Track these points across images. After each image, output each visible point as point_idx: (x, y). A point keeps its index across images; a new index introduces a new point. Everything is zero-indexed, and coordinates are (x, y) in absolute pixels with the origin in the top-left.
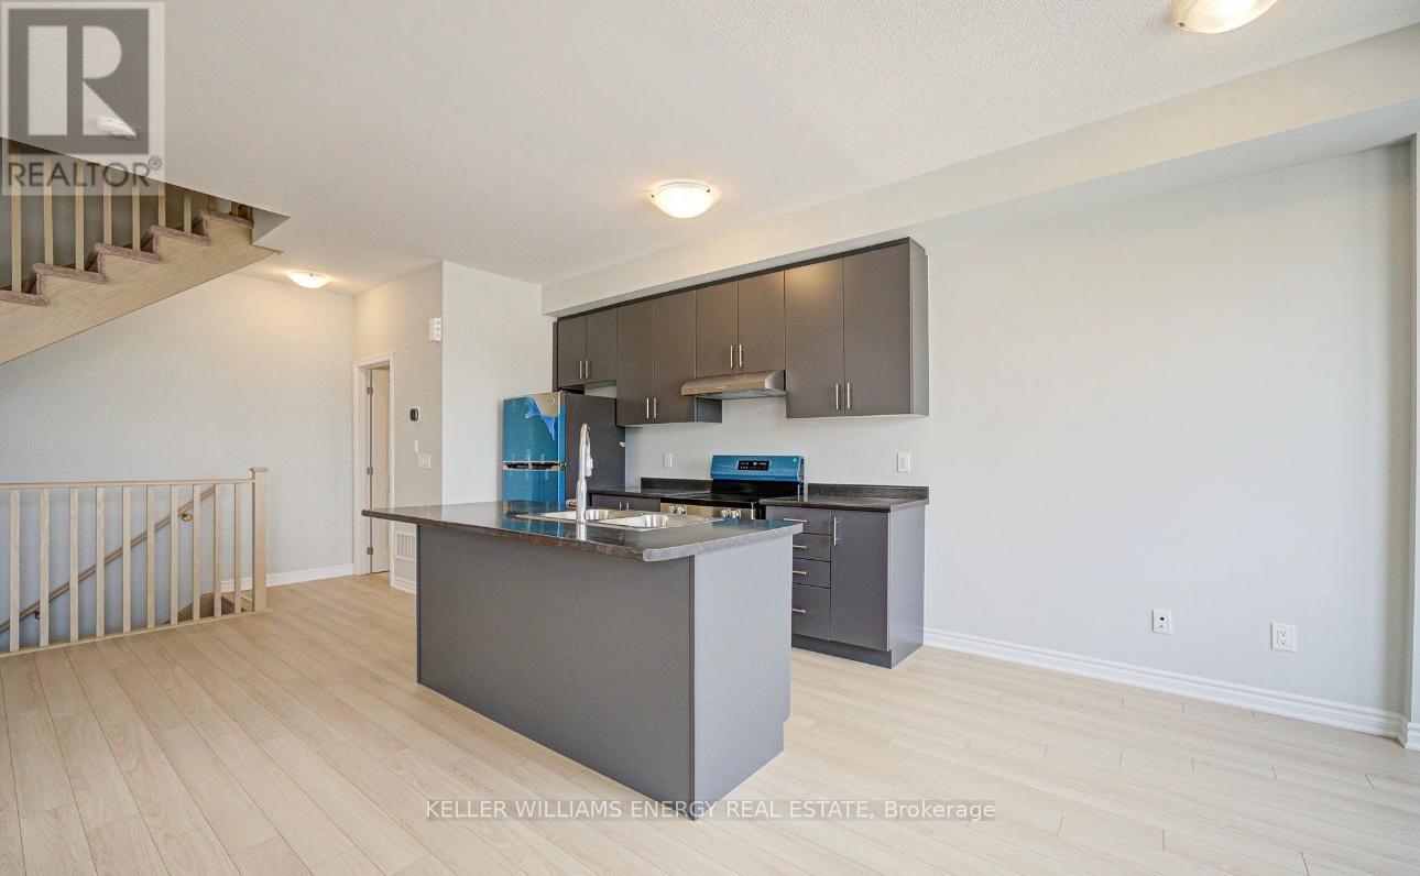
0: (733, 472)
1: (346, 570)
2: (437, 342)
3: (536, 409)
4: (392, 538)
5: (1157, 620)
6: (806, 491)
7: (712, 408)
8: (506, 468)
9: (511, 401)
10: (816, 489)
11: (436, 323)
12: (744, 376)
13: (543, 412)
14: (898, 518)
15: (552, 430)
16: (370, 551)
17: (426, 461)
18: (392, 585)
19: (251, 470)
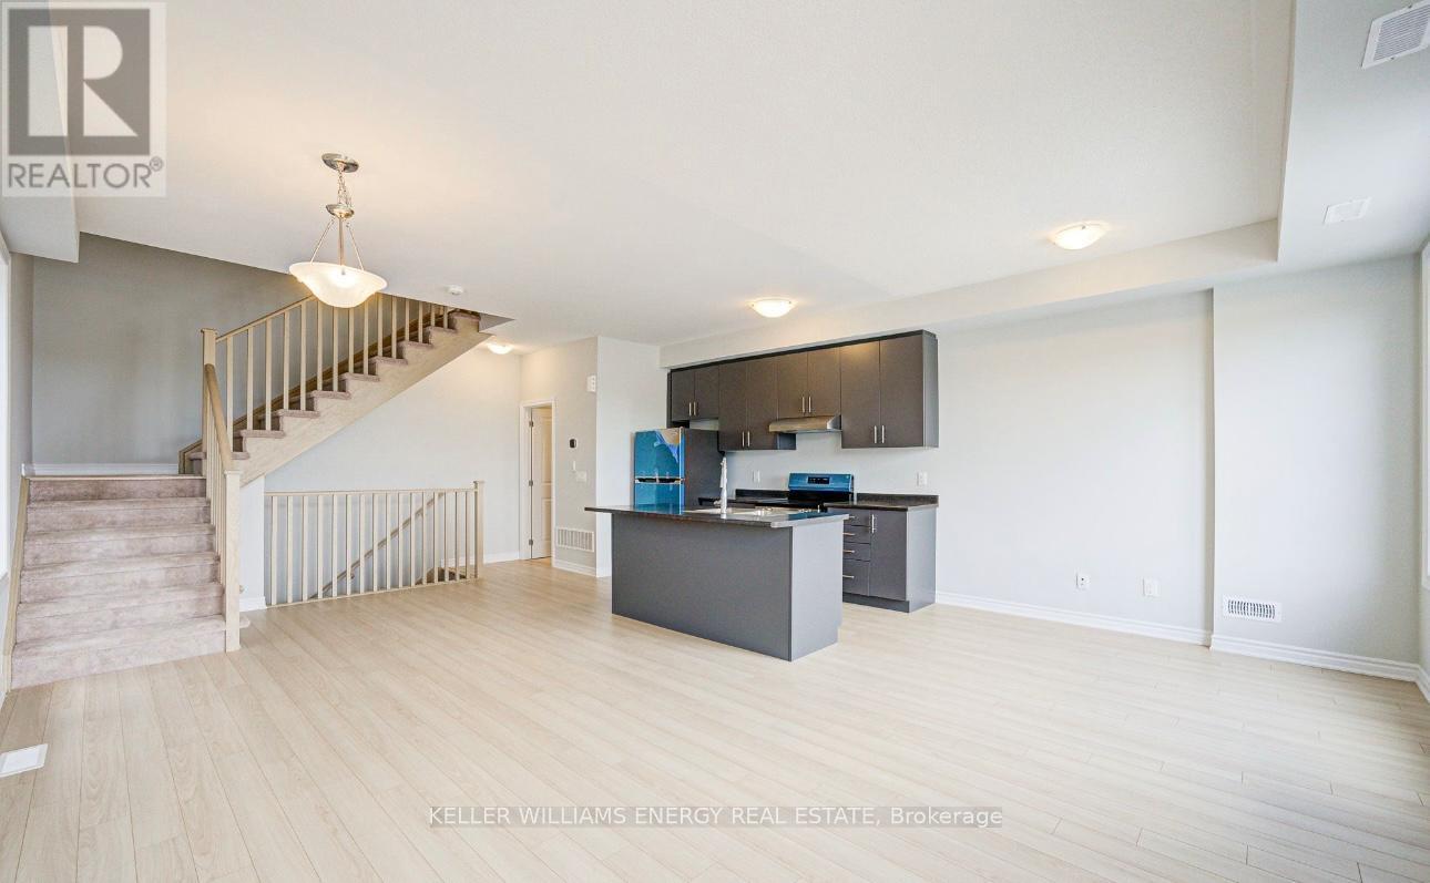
0: (805, 485)
1: (515, 556)
2: (592, 393)
3: (662, 440)
4: (553, 531)
5: (1079, 579)
6: (855, 498)
7: (789, 440)
8: (637, 481)
9: (642, 433)
10: (861, 497)
11: (591, 381)
12: (813, 419)
13: (668, 441)
14: (914, 515)
15: (675, 455)
16: (531, 542)
17: (583, 476)
18: (554, 565)
19: (475, 482)
